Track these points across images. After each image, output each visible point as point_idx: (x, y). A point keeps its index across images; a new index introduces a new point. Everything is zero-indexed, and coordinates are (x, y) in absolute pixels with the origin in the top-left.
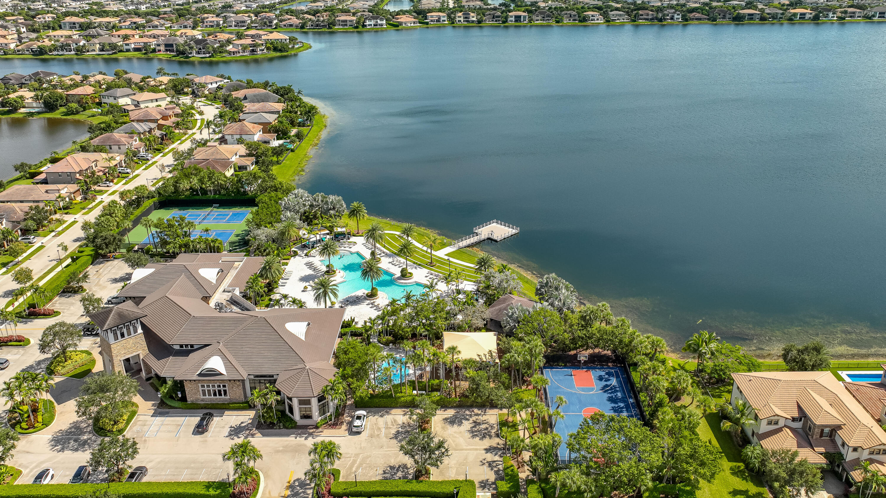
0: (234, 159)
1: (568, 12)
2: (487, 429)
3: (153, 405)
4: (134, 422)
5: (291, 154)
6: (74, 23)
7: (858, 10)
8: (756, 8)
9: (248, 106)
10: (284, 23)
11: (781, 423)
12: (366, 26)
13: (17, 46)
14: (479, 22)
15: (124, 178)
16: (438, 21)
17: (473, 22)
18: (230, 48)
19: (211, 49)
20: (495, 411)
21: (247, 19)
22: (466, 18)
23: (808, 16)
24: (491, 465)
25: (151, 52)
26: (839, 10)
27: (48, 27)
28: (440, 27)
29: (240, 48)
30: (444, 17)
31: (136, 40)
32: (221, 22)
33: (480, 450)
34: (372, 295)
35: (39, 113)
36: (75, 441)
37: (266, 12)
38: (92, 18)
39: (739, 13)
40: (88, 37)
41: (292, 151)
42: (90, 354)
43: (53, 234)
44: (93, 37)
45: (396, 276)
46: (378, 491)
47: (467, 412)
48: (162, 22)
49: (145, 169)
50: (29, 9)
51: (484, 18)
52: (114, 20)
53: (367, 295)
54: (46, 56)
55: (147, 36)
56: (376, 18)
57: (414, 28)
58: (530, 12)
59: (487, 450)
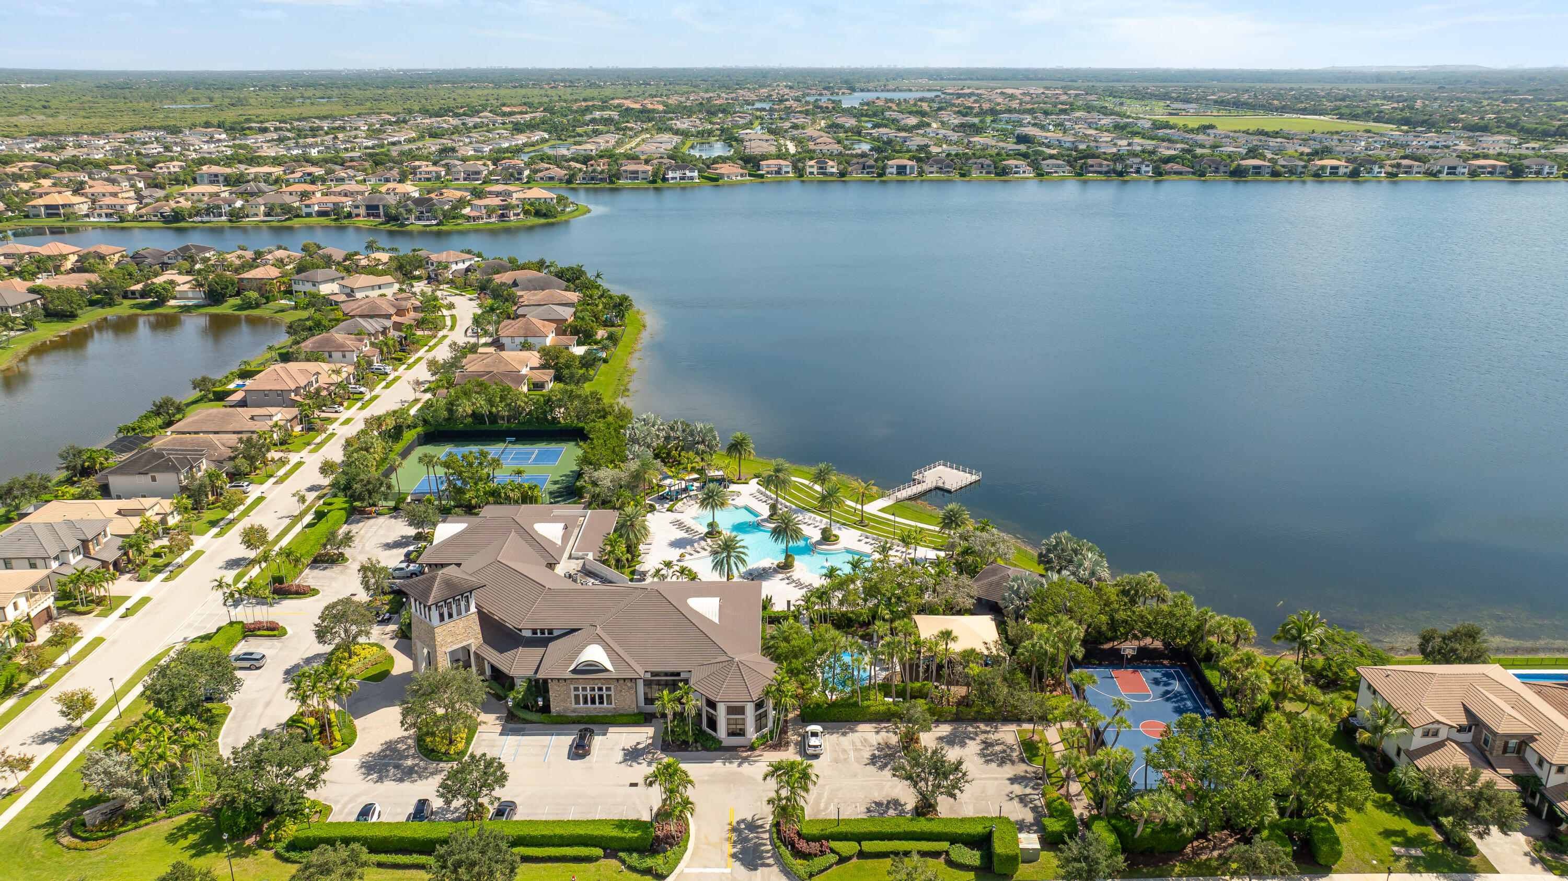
0: (524, 371)
1: (979, 161)
2: (1004, 751)
3: (498, 718)
4: (477, 743)
5: (603, 367)
6: (216, 176)
7: (1417, 163)
8: (1264, 158)
9: (527, 297)
10: (540, 175)
11: (1443, 734)
12: (667, 179)
13: (138, 209)
14: (842, 174)
15: (358, 400)
16: (778, 172)
17: (832, 174)
18: (467, 211)
19: (440, 212)
20: (1013, 727)
21: (482, 168)
22: (822, 169)
23: (1342, 171)
24: (1022, 799)
25: (345, 218)
26: (1388, 162)
27: (177, 180)
28: (780, 182)
29: (484, 211)
30: (787, 166)
31: (318, 200)
32: (443, 173)
33: (1001, 779)
34: (786, 566)
35: (198, 306)
36: (397, 767)
37: (509, 158)
38: (242, 167)
39: (1239, 165)
40: (248, 195)
41: (605, 361)
42: (383, 648)
43: (273, 480)
44: (252, 194)
45: (814, 540)
46: (871, 833)
47: (970, 729)
48: (351, 172)
49: (386, 387)
50: (138, 154)
51: (850, 169)
52: (277, 171)
53: (778, 566)
54: (183, 224)
55: (334, 194)
56: (684, 168)
57: (741, 184)
58: (919, 160)
59: (1014, 780)
